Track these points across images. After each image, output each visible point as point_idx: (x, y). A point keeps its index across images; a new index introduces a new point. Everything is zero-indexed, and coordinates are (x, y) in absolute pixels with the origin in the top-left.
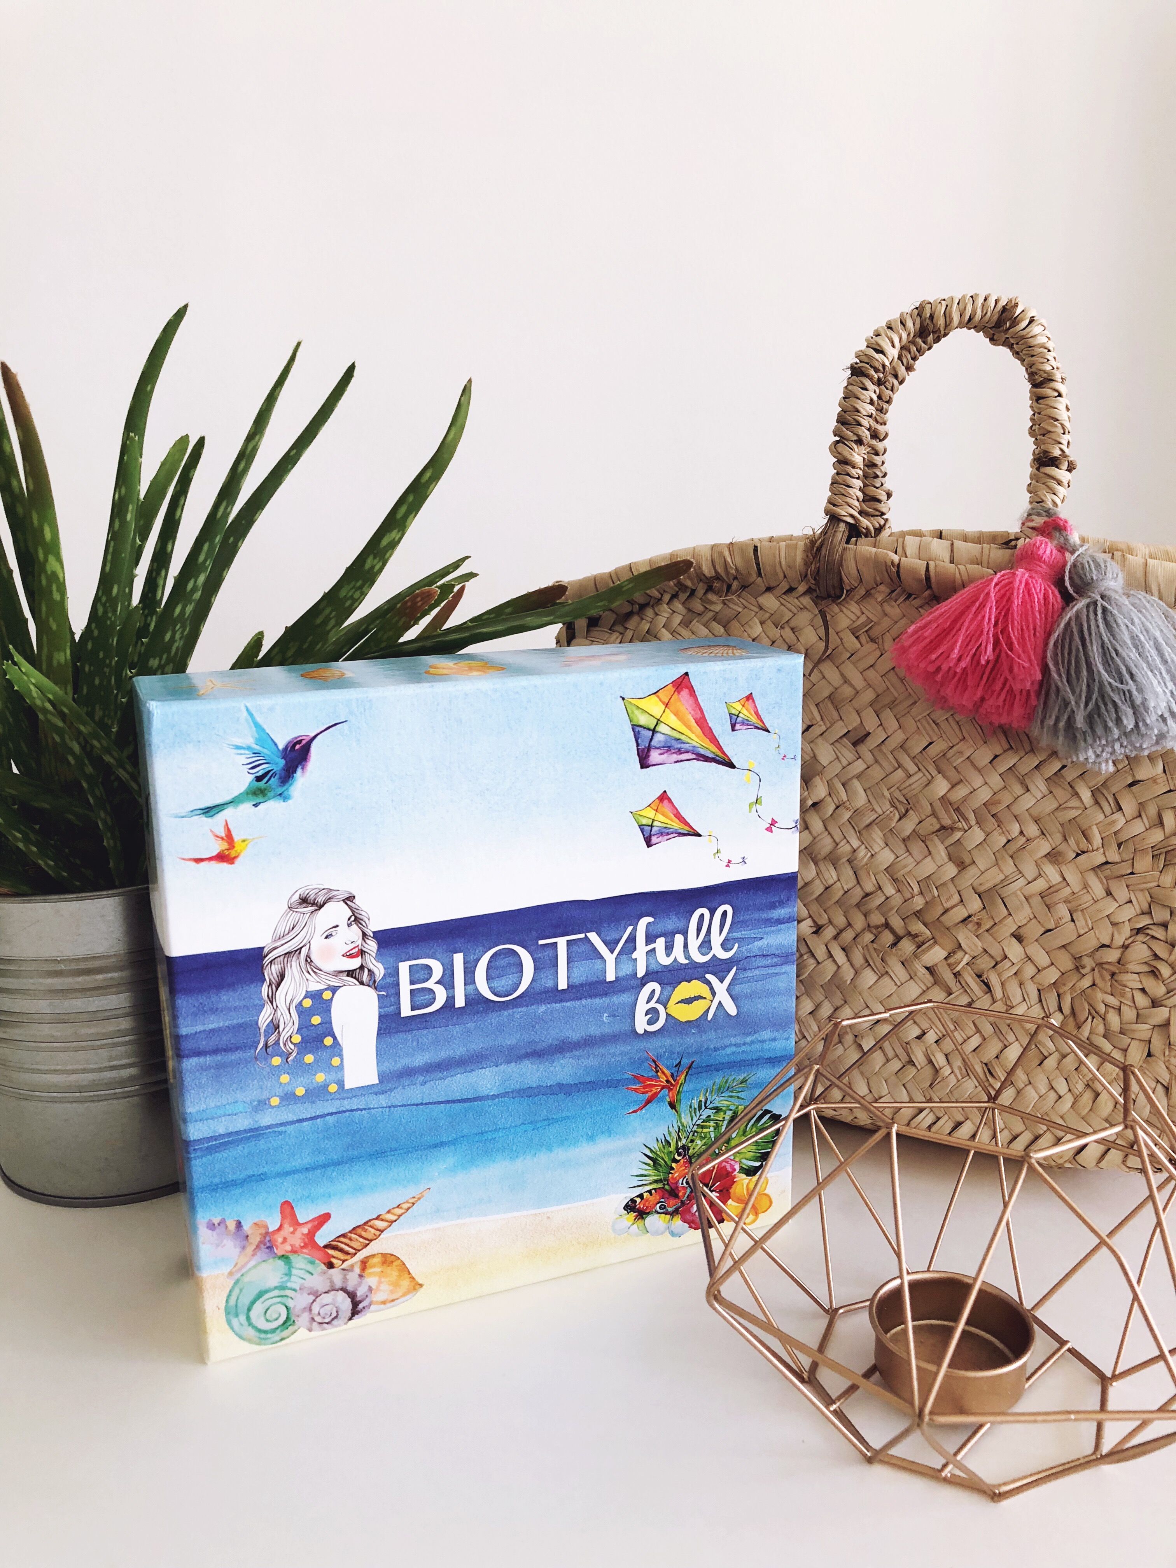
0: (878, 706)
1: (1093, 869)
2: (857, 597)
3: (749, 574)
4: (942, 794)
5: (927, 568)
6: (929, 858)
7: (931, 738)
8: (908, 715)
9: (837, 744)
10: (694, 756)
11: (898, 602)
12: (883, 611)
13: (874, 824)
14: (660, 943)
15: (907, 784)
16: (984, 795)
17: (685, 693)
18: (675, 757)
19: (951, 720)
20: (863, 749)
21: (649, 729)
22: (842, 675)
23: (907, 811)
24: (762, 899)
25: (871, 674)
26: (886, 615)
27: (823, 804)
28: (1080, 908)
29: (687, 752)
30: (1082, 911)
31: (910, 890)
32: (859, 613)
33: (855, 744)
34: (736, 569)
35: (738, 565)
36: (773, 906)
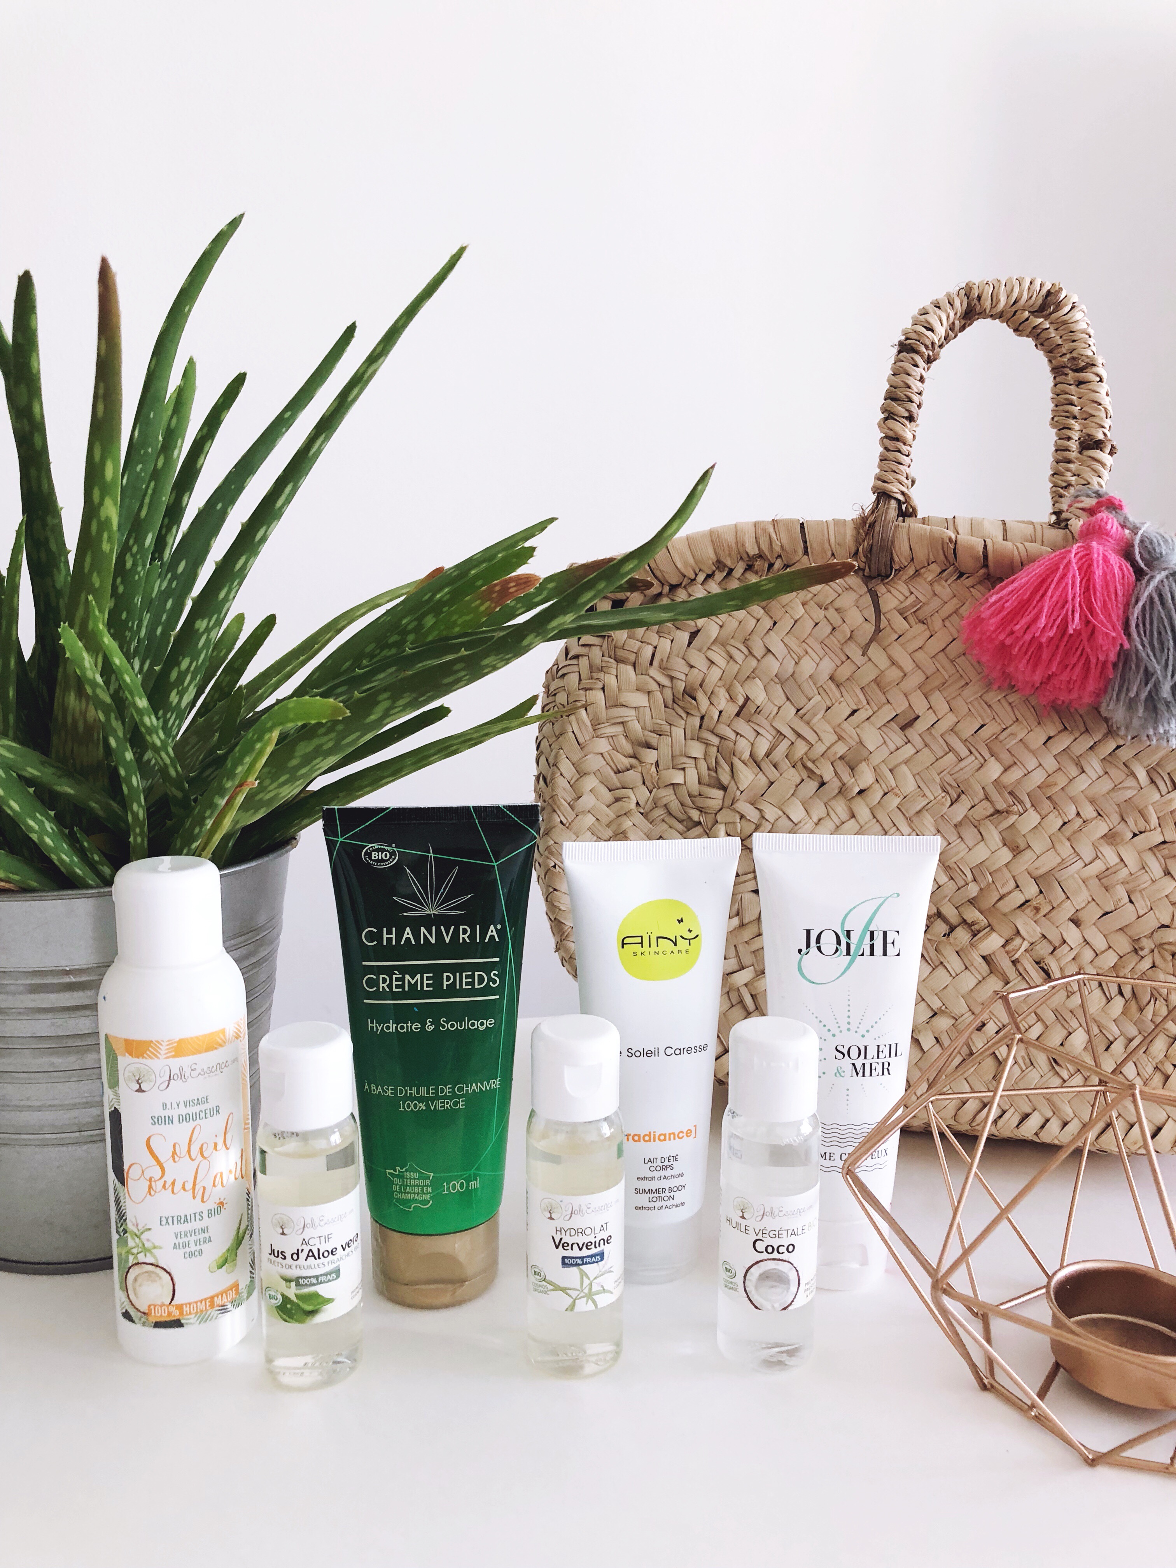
0: (927, 688)
1: (1150, 849)
2: (905, 577)
3: (795, 552)
4: (995, 776)
5: (985, 546)
6: (983, 843)
7: (983, 719)
8: (959, 698)
9: (884, 729)
11: (949, 582)
12: (934, 591)
13: (924, 811)
15: (957, 768)
16: (1038, 777)
19: (1004, 702)
20: (911, 733)
22: (890, 658)
23: (959, 796)
25: (920, 655)
26: (936, 595)
27: (871, 791)
28: (1138, 888)
30: (1140, 891)
31: (964, 877)
32: (907, 594)
33: (903, 728)
34: (782, 547)
35: (784, 542)
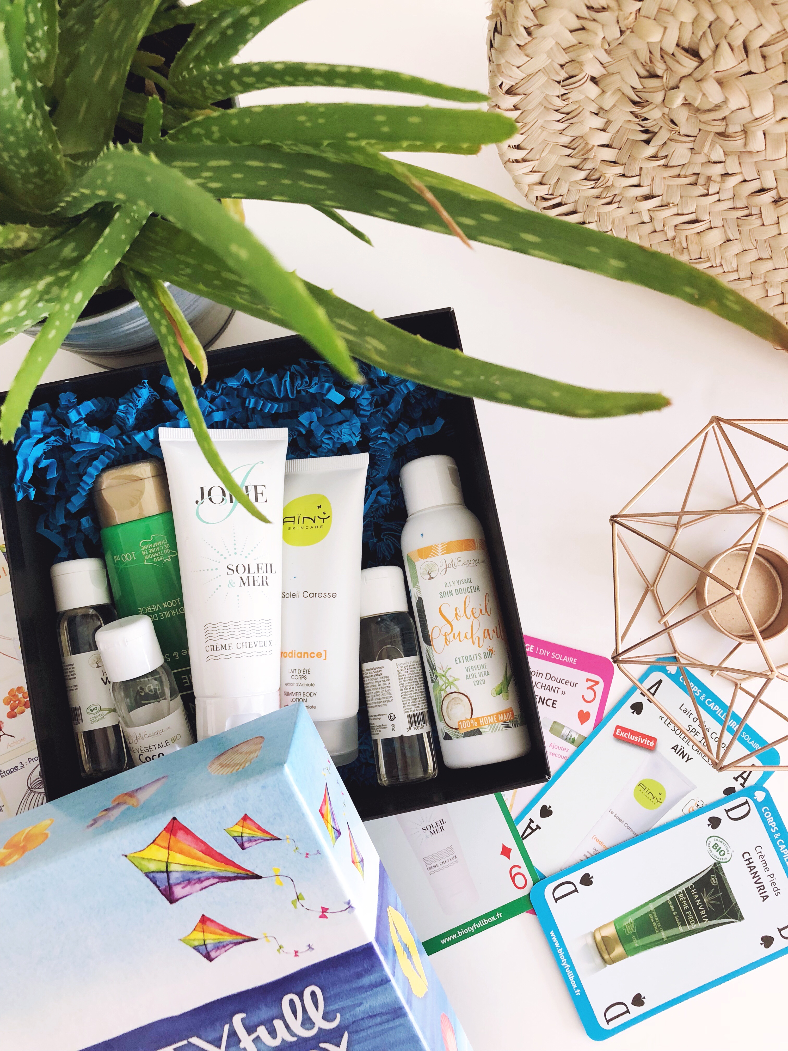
10: (216, 880)
14: (262, 1031)
17: (180, 834)
18: (198, 886)
21: (163, 872)
24: (343, 973)
29: (208, 879)
36: (359, 976)
